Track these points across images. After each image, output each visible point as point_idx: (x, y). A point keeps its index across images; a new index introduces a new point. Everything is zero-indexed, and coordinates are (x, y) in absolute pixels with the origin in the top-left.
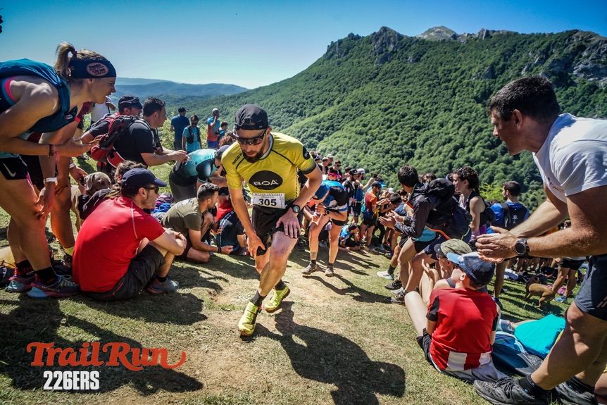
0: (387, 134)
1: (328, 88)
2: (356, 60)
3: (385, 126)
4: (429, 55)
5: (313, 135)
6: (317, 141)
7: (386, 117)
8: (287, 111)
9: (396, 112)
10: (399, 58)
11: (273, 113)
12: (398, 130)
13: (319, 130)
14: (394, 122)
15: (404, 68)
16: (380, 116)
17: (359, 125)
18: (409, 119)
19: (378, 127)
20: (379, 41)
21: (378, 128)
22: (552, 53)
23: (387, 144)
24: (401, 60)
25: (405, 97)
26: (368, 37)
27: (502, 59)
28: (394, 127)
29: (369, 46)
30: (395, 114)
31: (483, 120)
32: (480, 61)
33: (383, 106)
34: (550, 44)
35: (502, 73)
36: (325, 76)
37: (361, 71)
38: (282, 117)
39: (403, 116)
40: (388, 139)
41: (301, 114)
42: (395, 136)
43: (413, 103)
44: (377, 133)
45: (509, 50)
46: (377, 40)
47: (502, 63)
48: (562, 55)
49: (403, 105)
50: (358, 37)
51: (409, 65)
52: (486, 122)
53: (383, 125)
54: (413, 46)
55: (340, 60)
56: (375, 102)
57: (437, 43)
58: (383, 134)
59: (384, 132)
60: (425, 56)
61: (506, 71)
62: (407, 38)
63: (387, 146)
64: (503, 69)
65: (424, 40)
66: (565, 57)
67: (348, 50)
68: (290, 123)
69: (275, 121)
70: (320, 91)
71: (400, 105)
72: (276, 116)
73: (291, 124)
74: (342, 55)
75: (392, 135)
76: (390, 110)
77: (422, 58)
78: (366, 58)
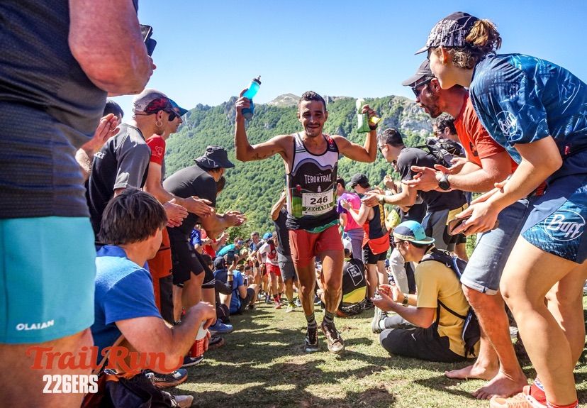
0: (259, 202)
1: (183, 163)
2: (209, 131)
3: (255, 195)
4: (283, 120)
7: (255, 185)
9: (264, 178)
10: (255, 126)
12: (270, 197)
14: (263, 190)
15: (262, 135)
16: (247, 185)
17: (226, 198)
18: (278, 184)
19: (247, 196)
20: (232, 110)
21: (248, 198)
22: (383, 114)
23: (261, 213)
24: (258, 127)
25: (269, 162)
26: (219, 107)
27: (347, 120)
28: (264, 195)
29: (222, 116)
30: (263, 180)
31: (346, 174)
32: (330, 123)
33: (250, 174)
34: (379, 106)
35: (350, 131)
36: (176, 150)
37: (217, 141)
39: (272, 182)
40: (261, 207)
42: (268, 203)
43: (279, 168)
44: (248, 204)
45: (350, 112)
46: (229, 109)
47: (348, 124)
48: (390, 114)
49: (269, 171)
50: (208, 108)
51: (266, 131)
52: (349, 176)
53: (252, 194)
54: (267, 114)
55: (192, 131)
56: (239, 172)
57: (289, 110)
58: (255, 203)
59: (256, 201)
60: (280, 121)
61: (353, 130)
62: (260, 106)
63: (262, 215)
64: (350, 129)
65: (275, 108)
66: (392, 115)
67: (199, 121)
70: (174, 167)
71: (266, 170)
74: (193, 126)
75: (264, 203)
76: (257, 178)
77: (277, 124)
78: (220, 127)
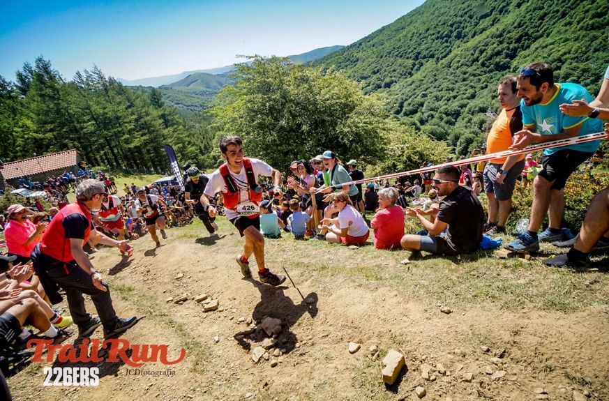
5: (498, 53)
6: (508, 59)
8: (437, 38)
11: (419, 44)
13: (505, 45)
38: (434, 45)
41: (459, 37)
68: (448, 49)
69: (424, 53)
72: (423, 47)
73: (450, 51)
